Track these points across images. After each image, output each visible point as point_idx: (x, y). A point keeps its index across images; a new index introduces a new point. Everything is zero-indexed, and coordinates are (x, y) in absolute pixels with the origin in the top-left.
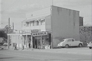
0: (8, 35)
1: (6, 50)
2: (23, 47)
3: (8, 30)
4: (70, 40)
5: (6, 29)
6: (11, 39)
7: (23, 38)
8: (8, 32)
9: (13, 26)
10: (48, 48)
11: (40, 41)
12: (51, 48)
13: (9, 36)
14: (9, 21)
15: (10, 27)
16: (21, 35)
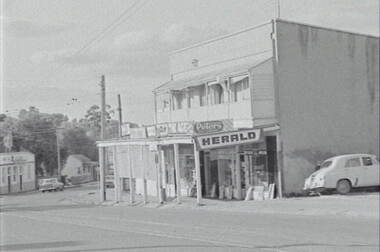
0: (100, 145)
1: (93, 205)
2: (164, 191)
3: (101, 124)
4: (357, 160)
5: (92, 119)
6: (112, 159)
7: (163, 157)
8: (99, 131)
9: (120, 110)
10: (266, 194)
11: (232, 166)
12: (275, 197)
13: (104, 148)
14: (104, 89)
15: (108, 110)
16: (153, 145)
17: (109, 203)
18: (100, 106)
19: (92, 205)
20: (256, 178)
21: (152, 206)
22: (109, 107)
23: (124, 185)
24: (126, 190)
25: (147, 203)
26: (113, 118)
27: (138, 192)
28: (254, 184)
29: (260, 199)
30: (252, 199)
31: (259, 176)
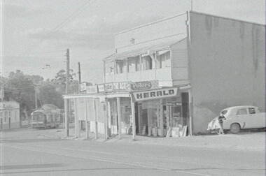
0: (65, 97)
2: (109, 130)
3: (66, 83)
4: (244, 110)
5: (60, 79)
6: (73, 107)
7: (109, 107)
8: (65, 87)
9: (80, 73)
10: (181, 133)
11: (157, 113)
12: (187, 135)
13: (68, 100)
14: (68, 59)
15: (71, 73)
16: (102, 98)
17: (72, 138)
18: (66, 70)
19: (59, 139)
20: (174, 121)
21: (101, 140)
22: (72, 71)
23: (82, 125)
24: (83, 129)
25: (98, 138)
26: (74, 79)
27: (91, 130)
28: (172, 126)
29: (177, 136)
30: (171, 136)
31: (176, 121)
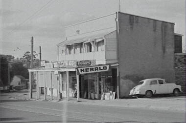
0: (30, 71)
2: (61, 94)
3: (30, 60)
4: (156, 81)
5: (26, 58)
6: (36, 78)
7: (61, 77)
8: (30, 64)
9: (40, 54)
10: (111, 97)
11: (95, 83)
13: (32, 72)
14: (32, 44)
15: (34, 54)
16: (56, 72)
17: (34, 100)
18: (30, 51)
19: (25, 100)
20: (106, 89)
21: (55, 101)
22: (35, 52)
23: (42, 90)
24: (42, 93)
25: (52, 100)
26: (37, 58)
27: (48, 94)
28: (105, 92)
29: (108, 99)
30: (104, 99)
31: (108, 88)
